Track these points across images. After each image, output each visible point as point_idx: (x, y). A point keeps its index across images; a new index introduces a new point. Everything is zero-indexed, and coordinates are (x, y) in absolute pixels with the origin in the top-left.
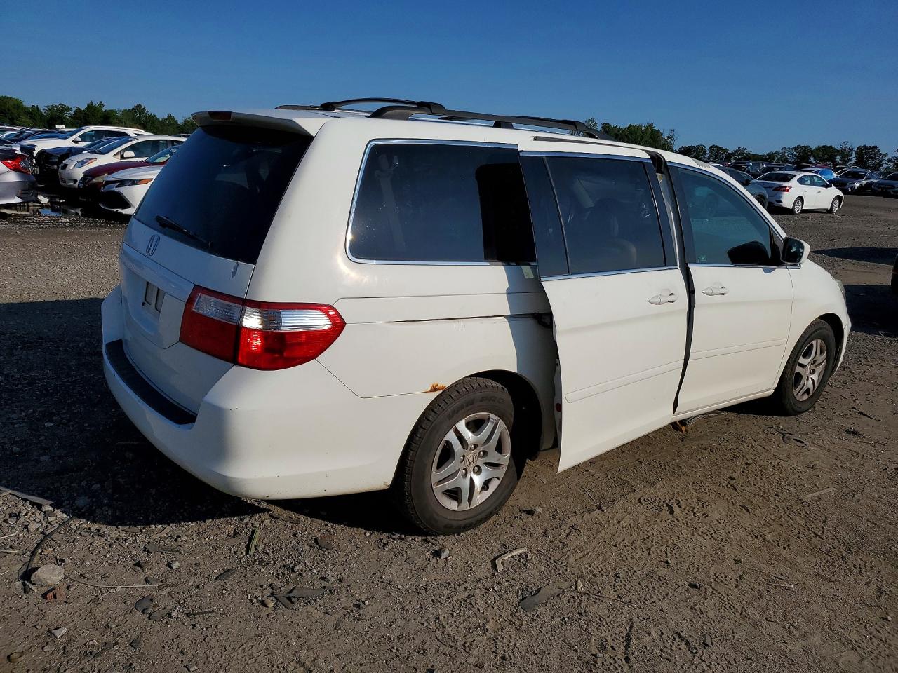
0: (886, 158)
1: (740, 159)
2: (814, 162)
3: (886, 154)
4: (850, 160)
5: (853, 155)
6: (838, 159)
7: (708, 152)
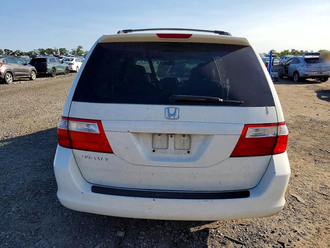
0: (69, 52)
1: (19, 54)
2: (46, 54)
3: (68, 51)
4: (58, 53)
5: (59, 51)
6: (54, 53)
7: (4, 52)
